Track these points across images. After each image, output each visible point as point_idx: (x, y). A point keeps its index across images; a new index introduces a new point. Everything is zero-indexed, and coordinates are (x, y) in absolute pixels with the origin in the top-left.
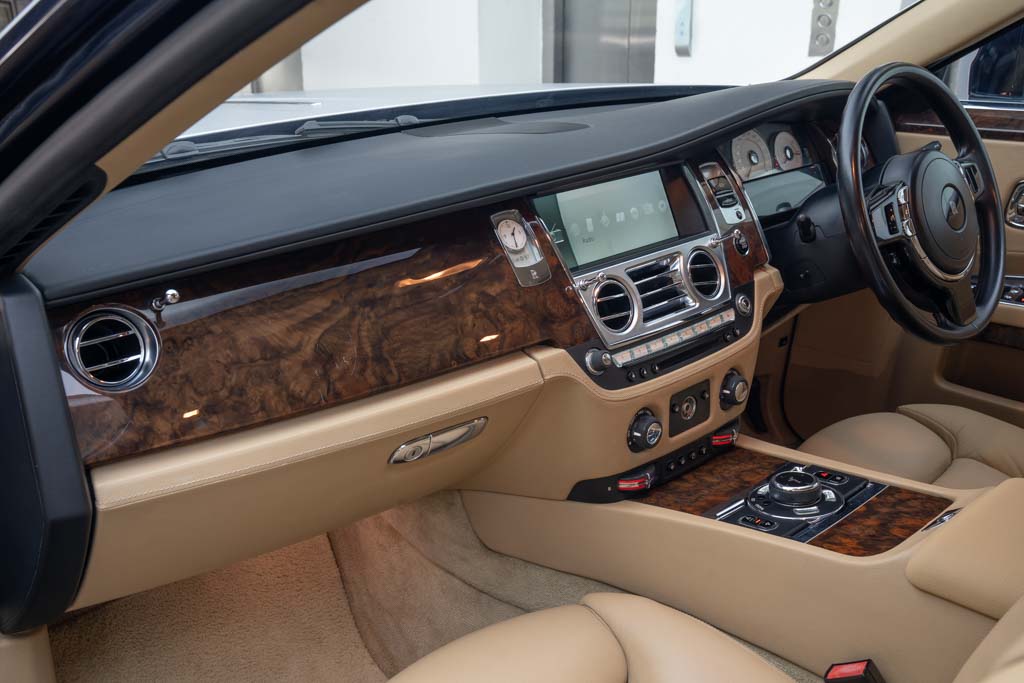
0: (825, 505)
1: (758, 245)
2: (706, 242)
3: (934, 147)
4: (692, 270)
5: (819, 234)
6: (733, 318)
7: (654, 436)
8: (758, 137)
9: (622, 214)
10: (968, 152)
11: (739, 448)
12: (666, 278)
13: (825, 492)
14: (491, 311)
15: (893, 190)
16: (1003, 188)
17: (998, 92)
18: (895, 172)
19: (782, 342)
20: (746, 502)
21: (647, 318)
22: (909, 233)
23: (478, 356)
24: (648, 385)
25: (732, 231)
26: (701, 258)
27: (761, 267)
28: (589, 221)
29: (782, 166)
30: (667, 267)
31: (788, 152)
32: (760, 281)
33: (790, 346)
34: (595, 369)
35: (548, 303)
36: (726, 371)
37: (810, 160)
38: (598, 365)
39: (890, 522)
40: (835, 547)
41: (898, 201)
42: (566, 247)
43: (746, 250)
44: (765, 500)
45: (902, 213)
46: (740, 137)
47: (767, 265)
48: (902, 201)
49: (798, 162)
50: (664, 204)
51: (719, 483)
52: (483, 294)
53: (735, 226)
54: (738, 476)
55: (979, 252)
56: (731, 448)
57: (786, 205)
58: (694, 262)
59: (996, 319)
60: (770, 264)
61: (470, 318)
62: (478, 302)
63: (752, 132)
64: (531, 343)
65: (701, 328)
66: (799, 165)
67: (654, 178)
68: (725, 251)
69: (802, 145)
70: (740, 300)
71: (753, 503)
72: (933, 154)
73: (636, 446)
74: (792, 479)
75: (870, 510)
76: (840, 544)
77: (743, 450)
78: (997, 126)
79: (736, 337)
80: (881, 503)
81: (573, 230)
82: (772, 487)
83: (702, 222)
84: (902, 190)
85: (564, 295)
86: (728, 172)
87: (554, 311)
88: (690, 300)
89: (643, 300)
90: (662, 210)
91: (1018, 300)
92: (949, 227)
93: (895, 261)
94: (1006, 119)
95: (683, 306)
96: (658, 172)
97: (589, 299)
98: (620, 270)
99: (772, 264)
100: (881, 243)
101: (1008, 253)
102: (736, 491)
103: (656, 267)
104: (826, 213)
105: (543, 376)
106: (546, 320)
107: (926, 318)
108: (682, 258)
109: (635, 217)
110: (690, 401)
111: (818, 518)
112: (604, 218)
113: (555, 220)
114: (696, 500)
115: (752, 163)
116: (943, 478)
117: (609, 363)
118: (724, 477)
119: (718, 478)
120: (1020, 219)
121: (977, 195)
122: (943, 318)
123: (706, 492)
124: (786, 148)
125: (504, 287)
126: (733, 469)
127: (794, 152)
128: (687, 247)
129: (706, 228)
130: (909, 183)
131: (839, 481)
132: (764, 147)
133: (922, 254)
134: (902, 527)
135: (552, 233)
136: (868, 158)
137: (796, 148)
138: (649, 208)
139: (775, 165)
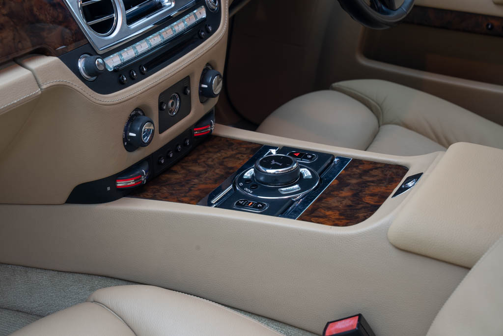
0: (305, 183)
6: (204, 16)
7: (147, 135)
11: (216, 137)
13: (302, 170)
20: (234, 187)
21: (130, 19)
24: (139, 87)
34: (89, 75)
35: (35, 9)
36: (203, 66)
38: (92, 70)
39: (361, 191)
40: (321, 220)
44: (252, 183)
51: (206, 172)
54: (221, 164)
56: (210, 137)
64: (23, 52)
71: (242, 188)
73: (131, 145)
74: (273, 162)
75: (342, 183)
76: (325, 217)
77: (221, 138)
79: (209, 34)
80: (349, 175)
82: (257, 170)
87: (42, 17)
95: (161, 6)
97: (75, 5)
102: (222, 178)
105: (39, 86)
110: (174, 98)
111: (301, 195)
114: (190, 190)
116: (376, 144)
117: (101, 68)
118: (208, 166)
119: (204, 167)
123: (196, 181)
126: (215, 156)
131: (310, 159)
134: (373, 195)
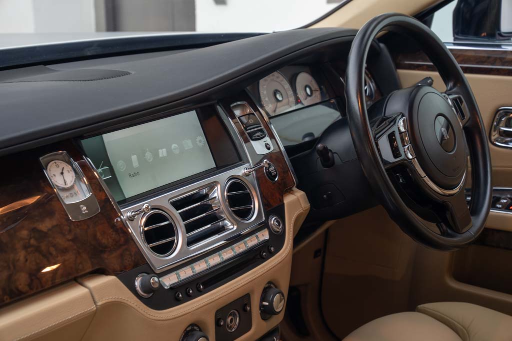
1: (285, 171)
2: (240, 171)
3: (428, 82)
4: (228, 196)
5: (337, 159)
6: (267, 237)
8: (281, 78)
9: (164, 150)
10: (454, 86)
12: (206, 205)
14: (43, 247)
15: (394, 121)
16: (485, 115)
17: (477, 34)
18: (396, 105)
19: (317, 254)
21: (190, 242)
22: (410, 157)
23: (31, 289)
24: (194, 303)
25: (261, 161)
26: (236, 186)
27: (290, 191)
28: (134, 158)
29: (303, 102)
30: (207, 195)
31: (308, 90)
32: (290, 204)
33: (324, 258)
34: (145, 292)
35: (98, 234)
36: (263, 285)
37: (327, 96)
38: (147, 288)
41: (399, 130)
42: (114, 182)
43: (275, 177)
45: (403, 140)
46: (266, 78)
47: (295, 189)
48: (402, 130)
49: (317, 97)
50: (201, 139)
52: (35, 230)
53: (265, 156)
55: (470, 169)
57: (311, 135)
58: (229, 190)
59: (489, 224)
60: (298, 187)
61: (22, 255)
62: (31, 238)
63: (276, 74)
64: (84, 273)
65: (240, 248)
66: (318, 101)
67: (190, 118)
68: (258, 178)
69: (319, 83)
70: (273, 221)
72: (427, 89)
78: (478, 63)
79: (272, 254)
81: (119, 166)
83: (235, 154)
84: (401, 121)
85: (113, 226)
86: (256, 110)
87: (104, 241)
88: (228, 223)
89: (186, 225)
90: (201, 145)
91: (507, 208)
92: (442, 149)
93: (401, 181)
94: (484, 57)
95: (222, 229)
96: (194, 112)
97: (137, 229)
98: (164, 201)
99: (299, 187)
100: (387, 167)
101: (493, 168)
103: (197, 196)
104: (341, 142)
105: (95, 303)
106: (97, 250)
107: (431, 229)
108: (219, 186)
109: (177, 152)
110: (234, 315)
112: (148, 155)
113: (103, 158)
115: (278, 100)
117: (157, 286)
120: (503, 140)
121: (465, 121)
122: (444, 227)
124: (306, 87)
125: (55, 222)
127: (313, 89)
128: (224, 177)
129: (240, 160)
130: (407, 114)
132: (287, 86)
133: (423, 174)
135: (100, 170)
136: (375, 91)
137: (315, 86)
138: (188, 144)
139: (298, 101)
